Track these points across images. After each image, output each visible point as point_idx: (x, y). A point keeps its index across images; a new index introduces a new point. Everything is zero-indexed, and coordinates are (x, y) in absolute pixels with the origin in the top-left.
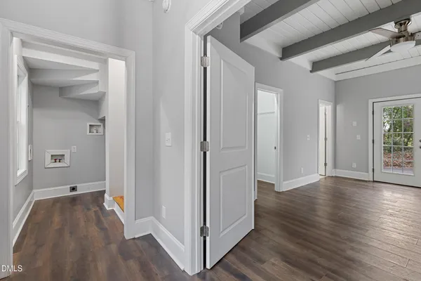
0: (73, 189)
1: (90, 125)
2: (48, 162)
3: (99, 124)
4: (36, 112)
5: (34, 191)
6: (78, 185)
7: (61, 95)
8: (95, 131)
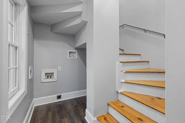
0: (59, 97)
1: (70, 52)
2: (43, 78)
3: (75, 51)
4: (35, 42)
5: (34, 99)
6: (62, 94)
7: (51, 30)
8: (72, 56)
